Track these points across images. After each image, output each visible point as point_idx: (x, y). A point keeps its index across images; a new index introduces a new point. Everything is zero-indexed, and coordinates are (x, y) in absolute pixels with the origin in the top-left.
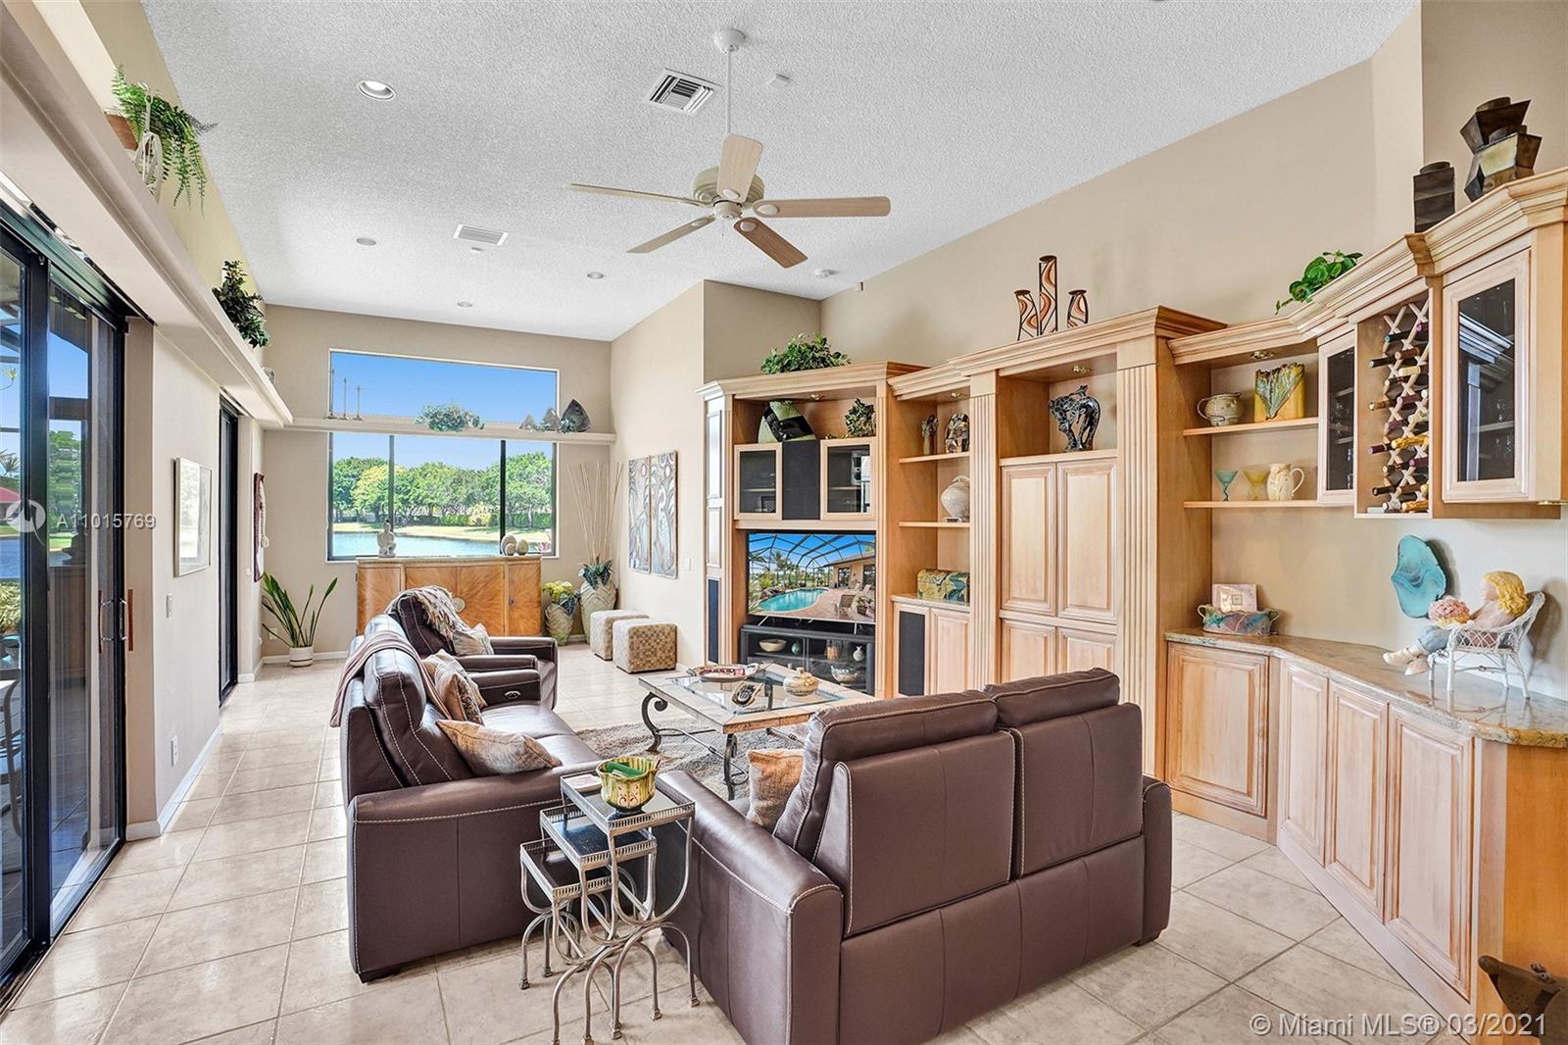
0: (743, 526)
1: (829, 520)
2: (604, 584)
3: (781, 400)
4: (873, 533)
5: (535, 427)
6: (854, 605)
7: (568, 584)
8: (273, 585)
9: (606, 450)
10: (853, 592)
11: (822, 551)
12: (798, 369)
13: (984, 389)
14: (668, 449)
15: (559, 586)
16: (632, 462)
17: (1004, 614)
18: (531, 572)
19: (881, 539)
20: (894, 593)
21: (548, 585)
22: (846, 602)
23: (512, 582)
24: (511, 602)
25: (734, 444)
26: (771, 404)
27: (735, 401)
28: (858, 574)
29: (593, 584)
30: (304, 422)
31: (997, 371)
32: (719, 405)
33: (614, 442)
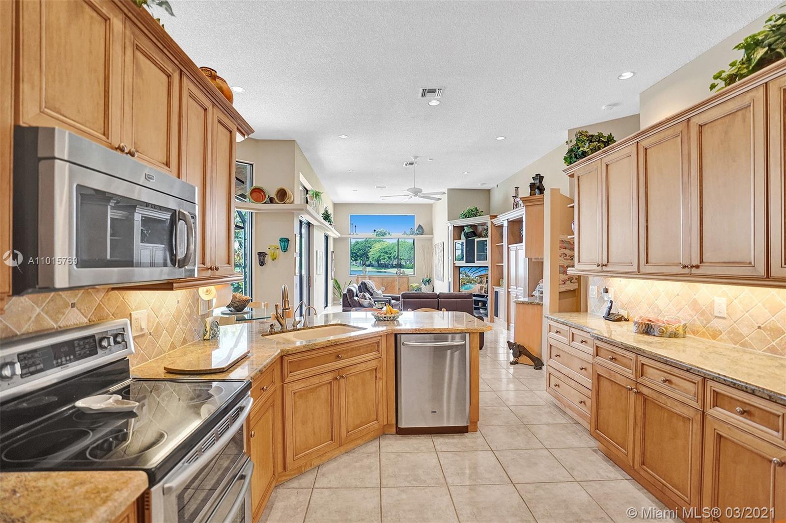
0: (456, 265)
1: (477, 263)
2: (429, 284)
3: (467, 226)
4: (487, 267)
5: (407, 234)
6: (484, 290)
7: (417, 284)
8: (336, 281)
9: (431, 240)
10: (483, 285)
11: (476, 272)
12: (469, 217)
13: (505, 224)
14: (441, 241)
15: (414, 285)
16: (436, 244)
17: (509, 290)
18: (405, 280)
19: (490, 268)
20: (493, 285)
21: (411, 284)
22: (481, 288)
23: (399, 283)
24: (399, 289)
25: (454, 240)
26: (465, 227)
27: (454, 227)
28: (484, 280)
29: (425, 284)
30: (343, 236)
31: (508, 219)
32: (451, 228)
33: (433, 237)
